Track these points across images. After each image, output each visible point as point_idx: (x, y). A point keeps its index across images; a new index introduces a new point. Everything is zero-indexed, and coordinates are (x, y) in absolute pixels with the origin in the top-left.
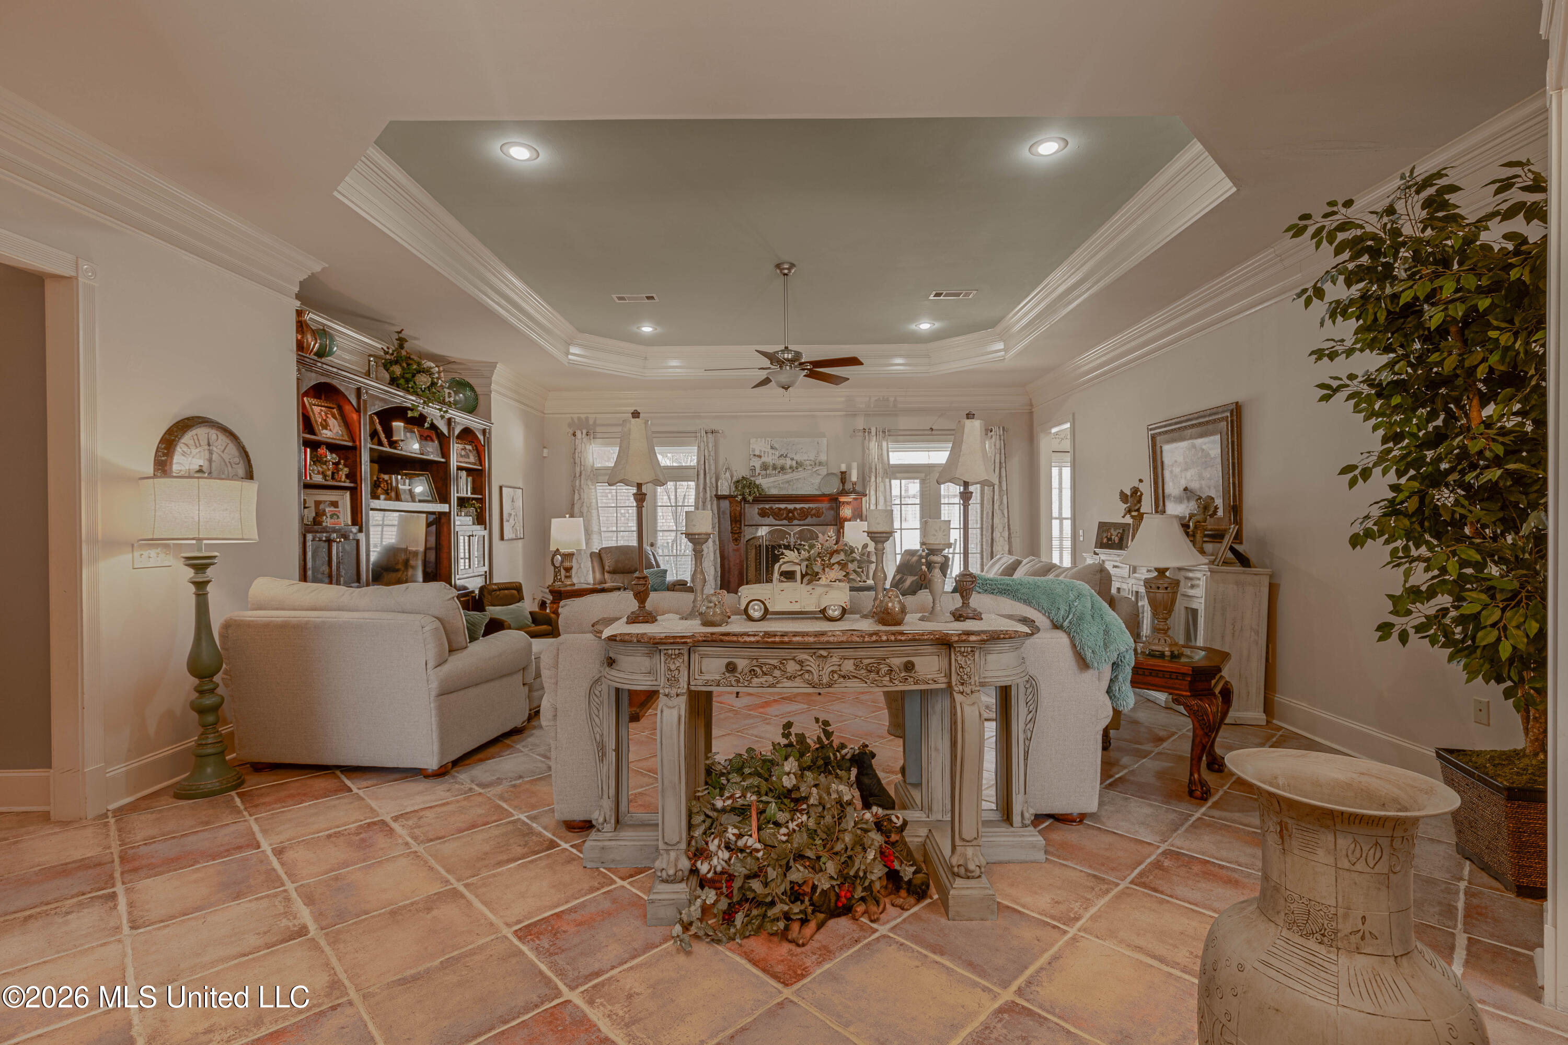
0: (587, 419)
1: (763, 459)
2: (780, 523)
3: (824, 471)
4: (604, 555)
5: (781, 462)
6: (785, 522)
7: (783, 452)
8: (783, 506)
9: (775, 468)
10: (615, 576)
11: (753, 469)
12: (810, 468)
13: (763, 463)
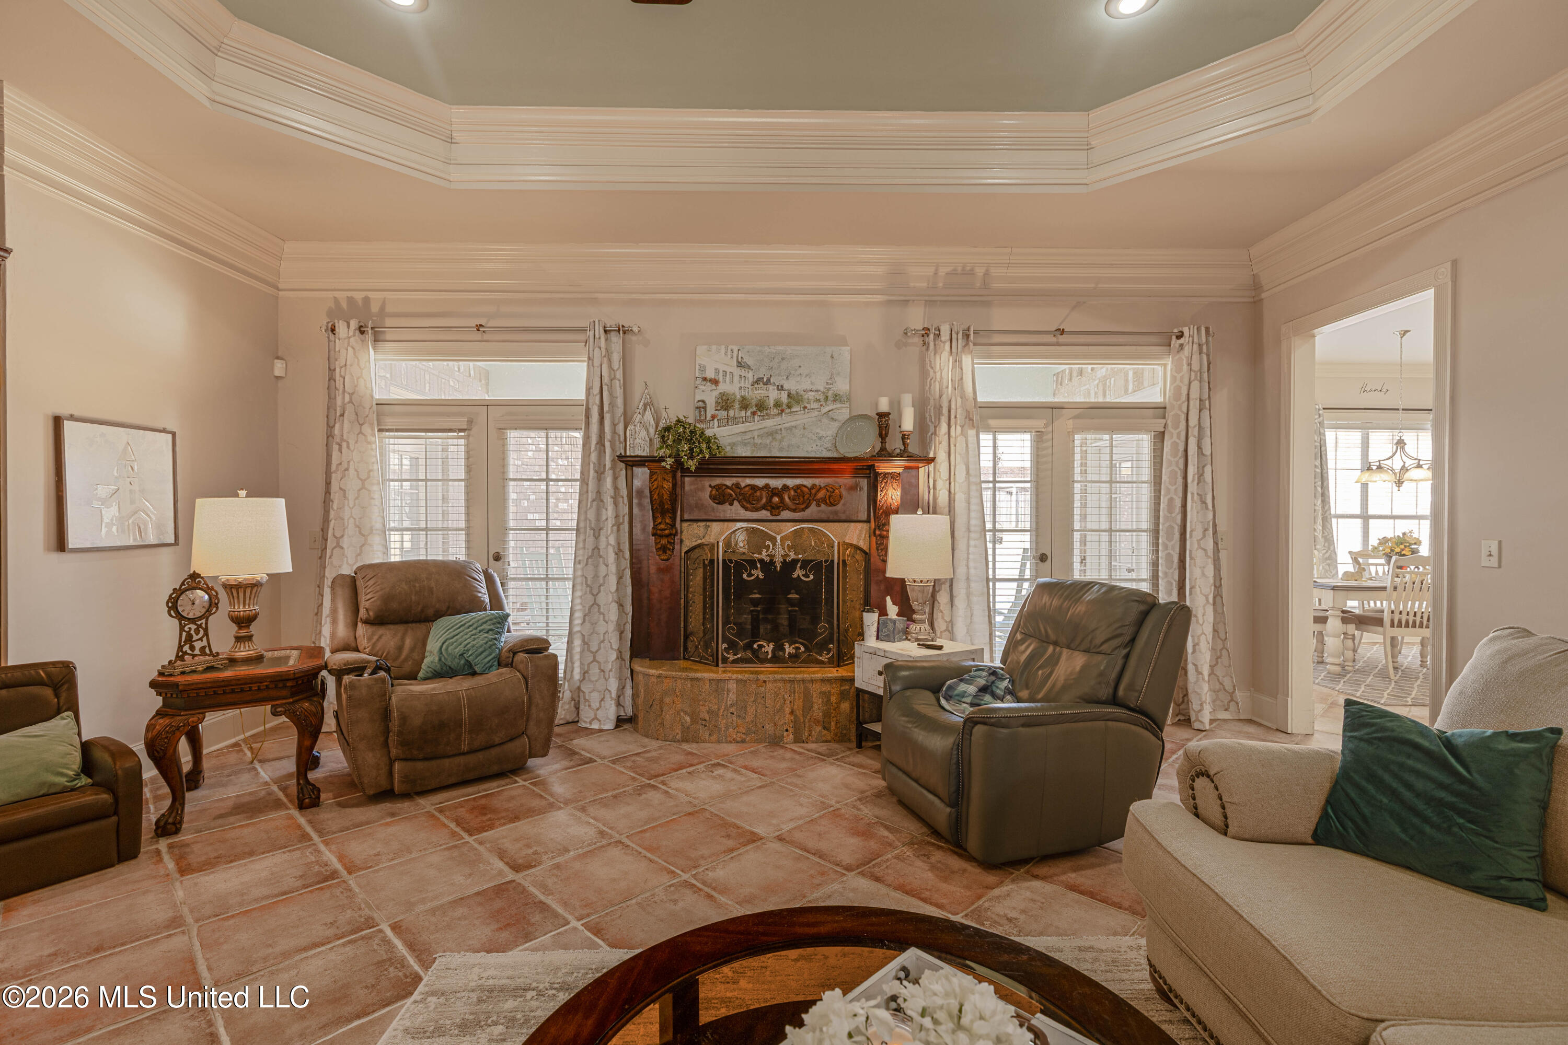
0: (367, 300)
1: (723, 387)
2: (755, 515)
3: (843, 413)
4: (360, 584)
5: (758, 393)
6: (765, 514)
7: (763, 373)
8: (760, 482)
9: (745, 405)
10: (381, 631)
11: (701, 407)
12: (816, 405)
13: (722, 395)
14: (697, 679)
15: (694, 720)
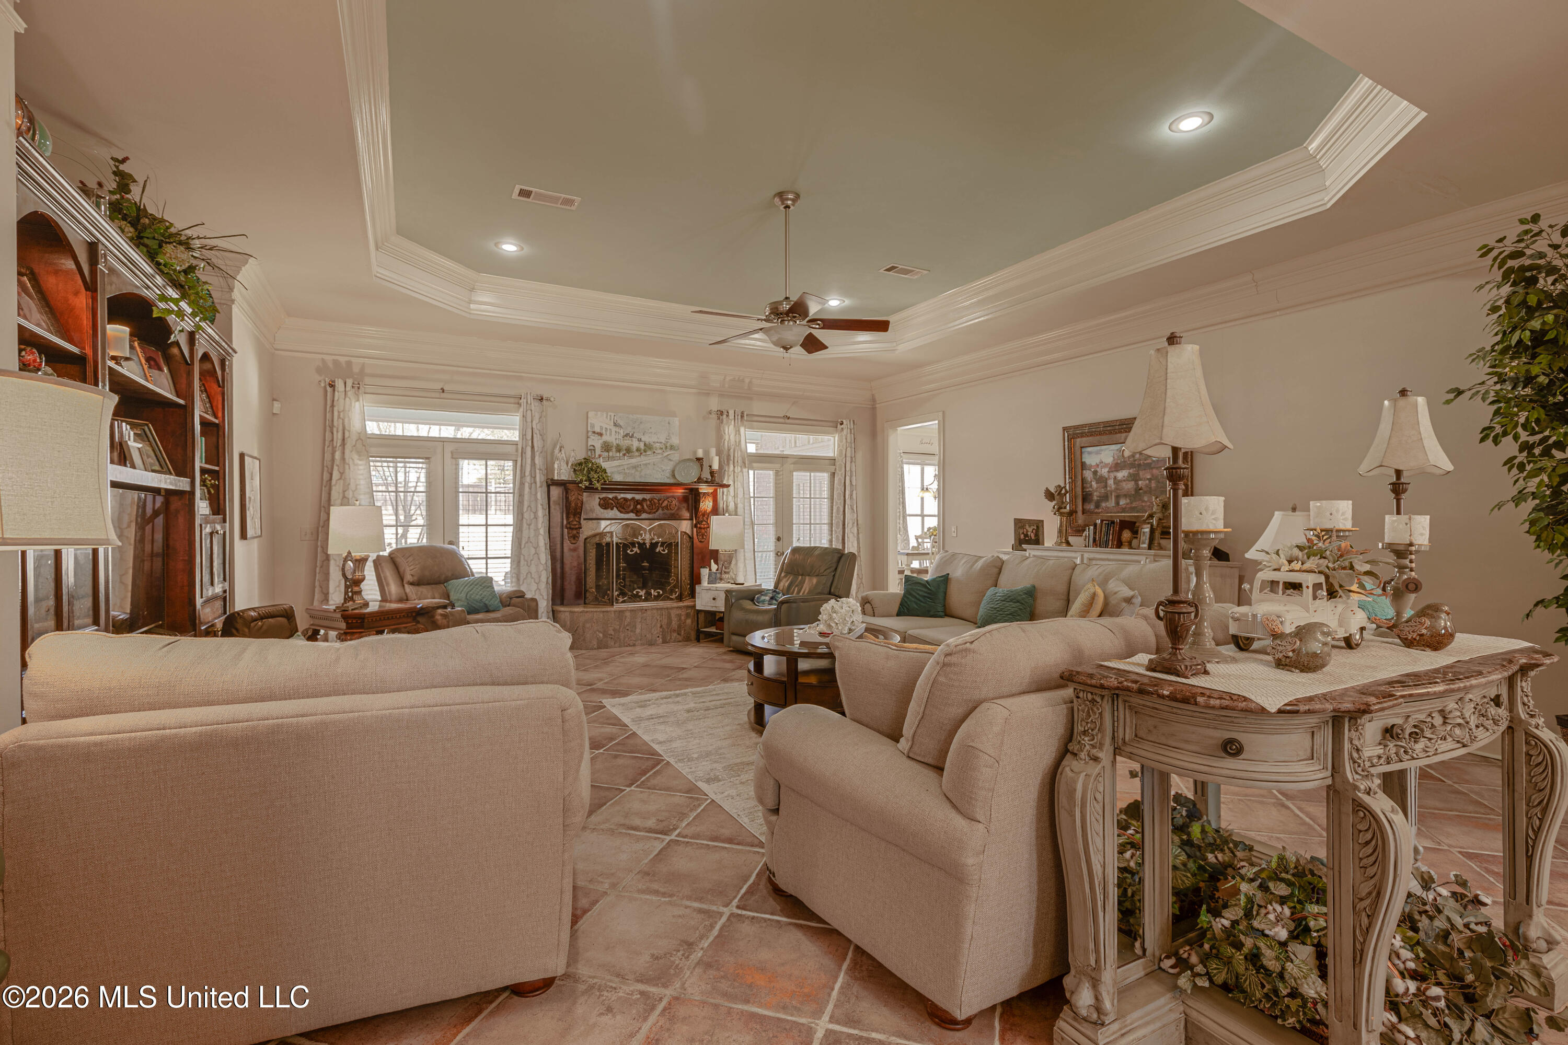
1: (606, 438)
2: (626, 516)
3: (676, 457)
4: (396, 563)
5: (626, 442)
6: (632, 515)
7: (629, 430)
8: (629, 496)
9: (619, 449)
11: (593, 450)
12: (660, 451)
13: (605, 442)
14: (607, 612)
15: (605, 634)
